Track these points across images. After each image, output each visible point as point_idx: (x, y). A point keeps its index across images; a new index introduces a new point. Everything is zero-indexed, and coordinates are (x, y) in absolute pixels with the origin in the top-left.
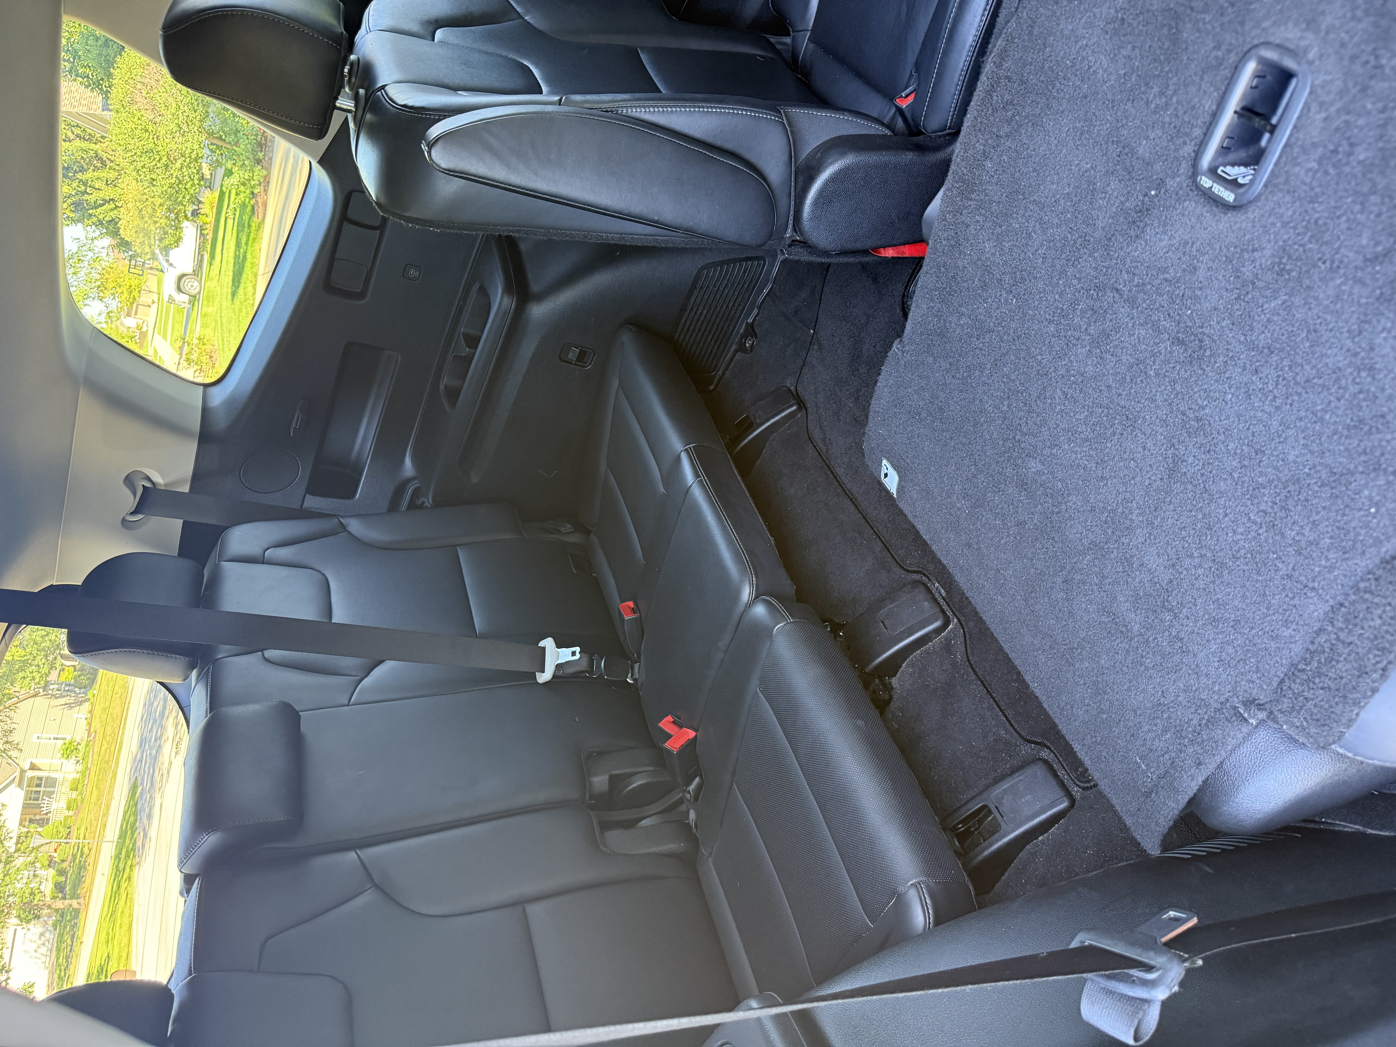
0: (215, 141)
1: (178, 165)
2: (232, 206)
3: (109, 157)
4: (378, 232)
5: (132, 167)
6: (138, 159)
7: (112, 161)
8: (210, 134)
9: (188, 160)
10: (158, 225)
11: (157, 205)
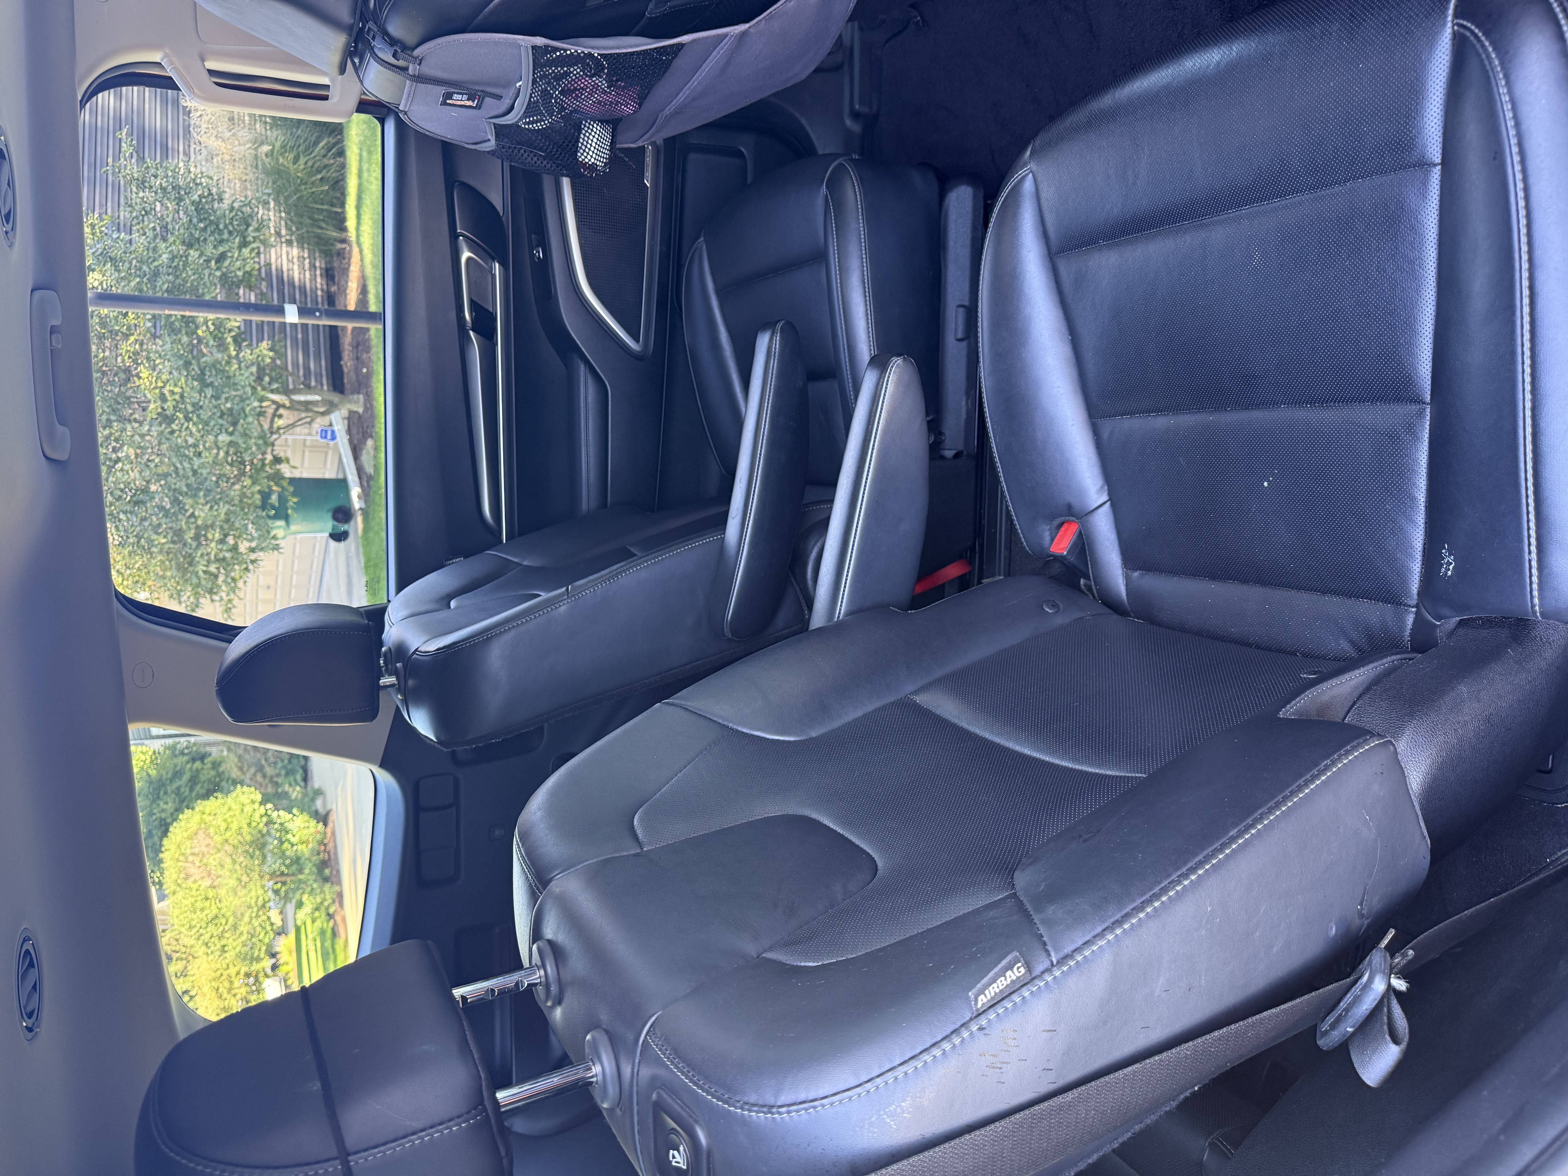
0: (279, 879)
1: (246, 919)
2: (310, 936)
3: (174, 948)
4: (454, 808)
5: (200, 942)
6: (204, 932)
7: (177, 952)
8: (273, 875)
9: (255, 909)
10: (239, 996)
11: (233, 975)
